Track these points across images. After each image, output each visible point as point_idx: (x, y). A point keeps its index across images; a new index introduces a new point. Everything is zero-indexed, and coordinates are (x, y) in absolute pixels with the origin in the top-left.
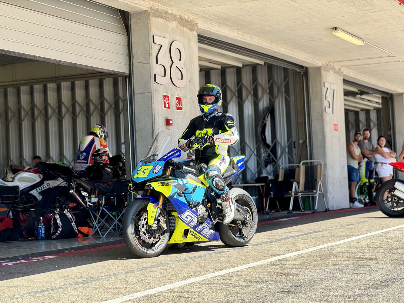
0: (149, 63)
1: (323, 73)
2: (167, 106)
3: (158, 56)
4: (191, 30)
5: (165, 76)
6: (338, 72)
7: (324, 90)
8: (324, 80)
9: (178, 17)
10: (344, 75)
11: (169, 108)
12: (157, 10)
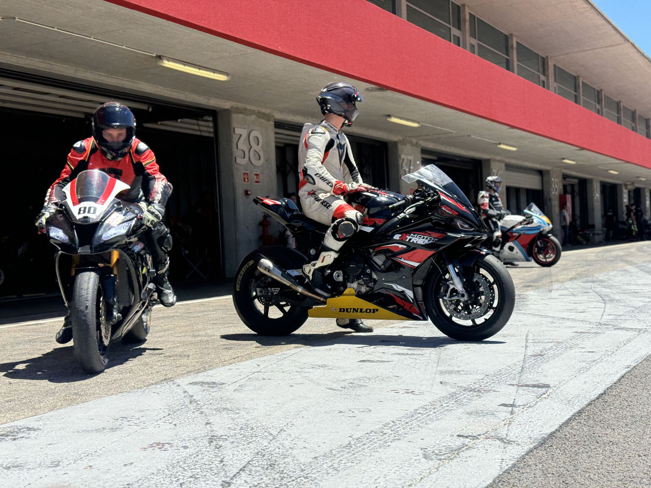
0: (231, 149)
1: (400, 147)
2: (246, 180)
3: (238, 144)
4: (268, 120)
5: (244, 157)
6: (417, 145)
7: (400, 161)
8: (400, 152)
9: (256, 111)
10: (422, 147)
11: (248, 182)
12: (237, 108)
